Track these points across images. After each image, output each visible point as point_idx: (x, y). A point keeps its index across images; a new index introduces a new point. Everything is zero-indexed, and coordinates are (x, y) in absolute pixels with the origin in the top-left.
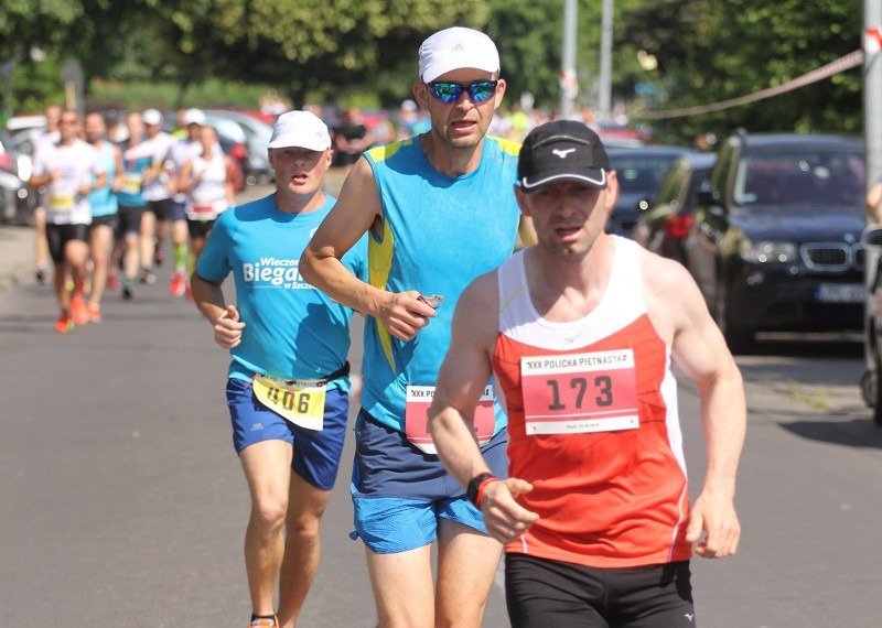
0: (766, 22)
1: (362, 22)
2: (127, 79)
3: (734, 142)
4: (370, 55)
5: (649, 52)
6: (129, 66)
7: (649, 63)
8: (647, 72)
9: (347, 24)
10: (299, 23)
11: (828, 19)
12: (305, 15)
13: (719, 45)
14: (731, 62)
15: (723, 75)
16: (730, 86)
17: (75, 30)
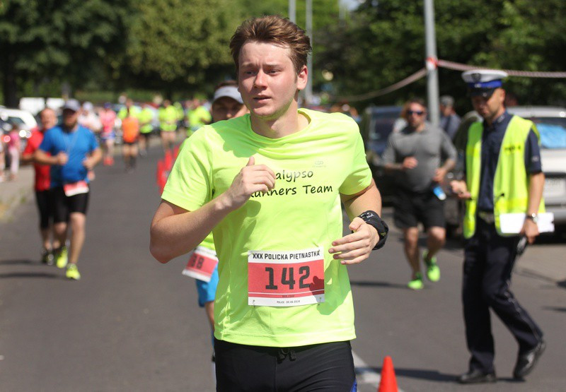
0: (381, 54)
1: (197, 62)
2: (91, 91)
3: (369, 111)
4: (201, 76)
5: (329, 71)
6: (92, 85)
7: (328, 76)
8: (328, 82)
9: (190, 63)
10: (168, 64)
11: (408, 51)
12: (170, 59)
13: (361, 67)
14: (366, 74)
15: (362, 80)
16: (366, 85)
17: (67, 70)
